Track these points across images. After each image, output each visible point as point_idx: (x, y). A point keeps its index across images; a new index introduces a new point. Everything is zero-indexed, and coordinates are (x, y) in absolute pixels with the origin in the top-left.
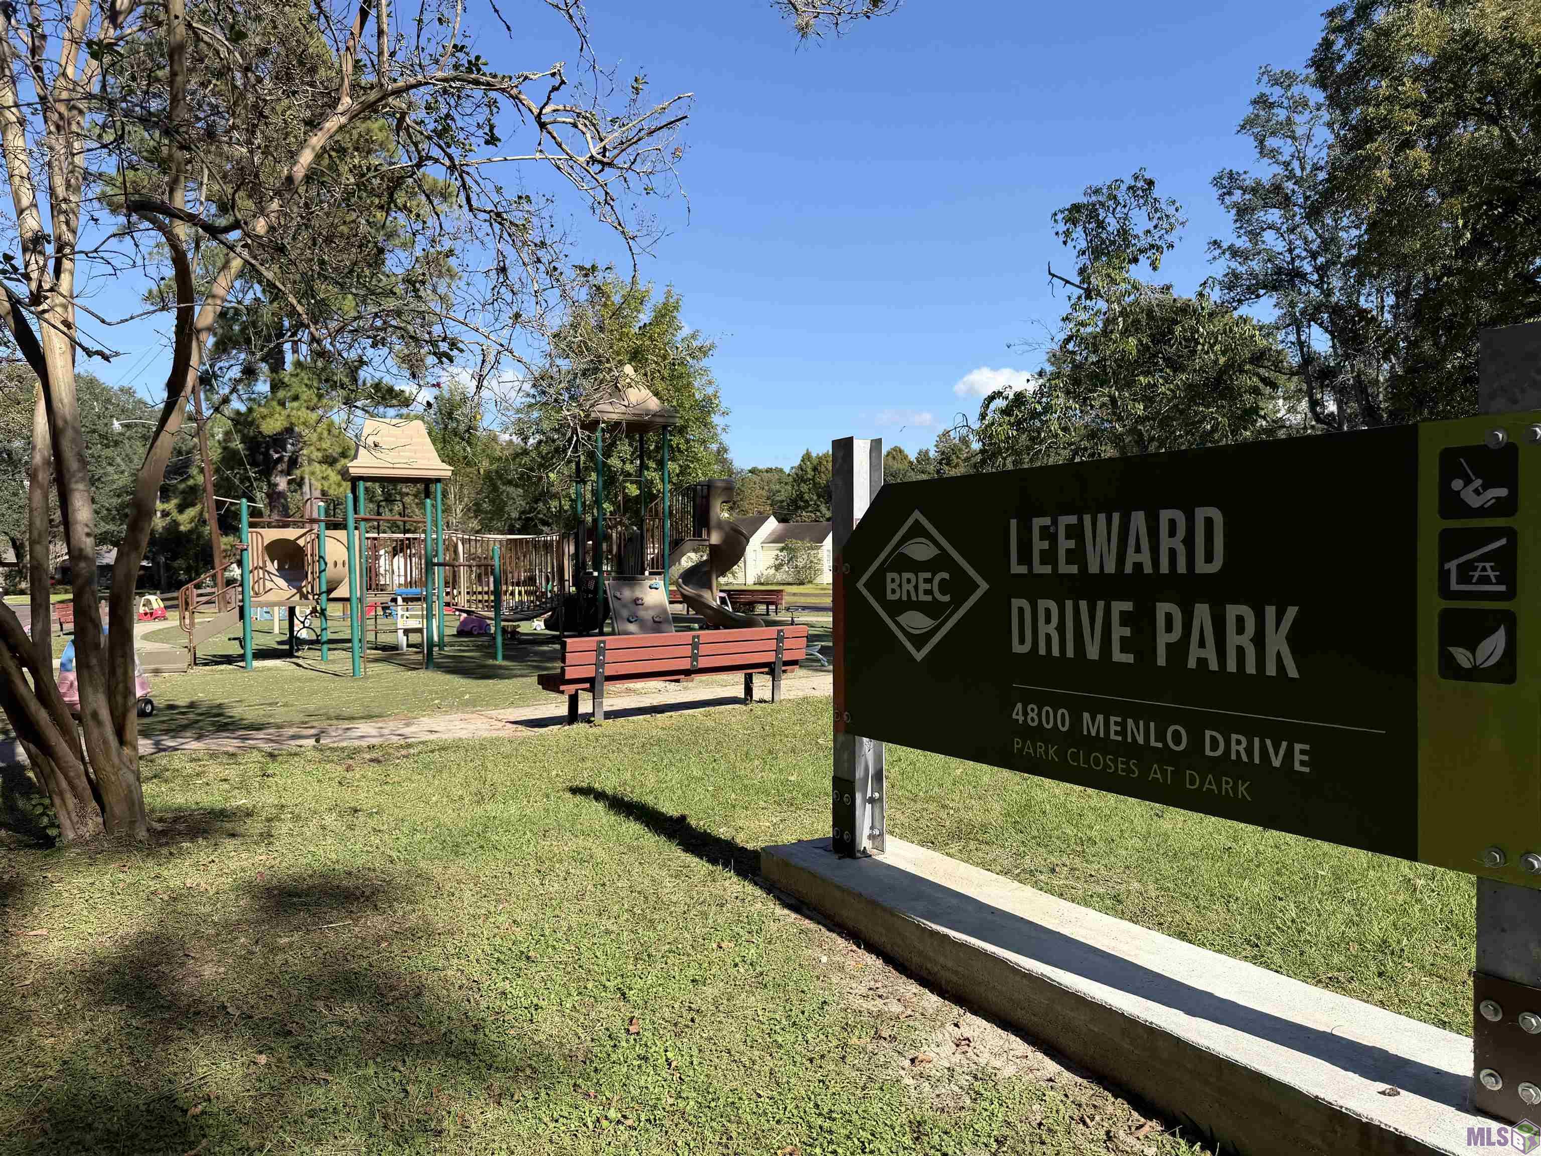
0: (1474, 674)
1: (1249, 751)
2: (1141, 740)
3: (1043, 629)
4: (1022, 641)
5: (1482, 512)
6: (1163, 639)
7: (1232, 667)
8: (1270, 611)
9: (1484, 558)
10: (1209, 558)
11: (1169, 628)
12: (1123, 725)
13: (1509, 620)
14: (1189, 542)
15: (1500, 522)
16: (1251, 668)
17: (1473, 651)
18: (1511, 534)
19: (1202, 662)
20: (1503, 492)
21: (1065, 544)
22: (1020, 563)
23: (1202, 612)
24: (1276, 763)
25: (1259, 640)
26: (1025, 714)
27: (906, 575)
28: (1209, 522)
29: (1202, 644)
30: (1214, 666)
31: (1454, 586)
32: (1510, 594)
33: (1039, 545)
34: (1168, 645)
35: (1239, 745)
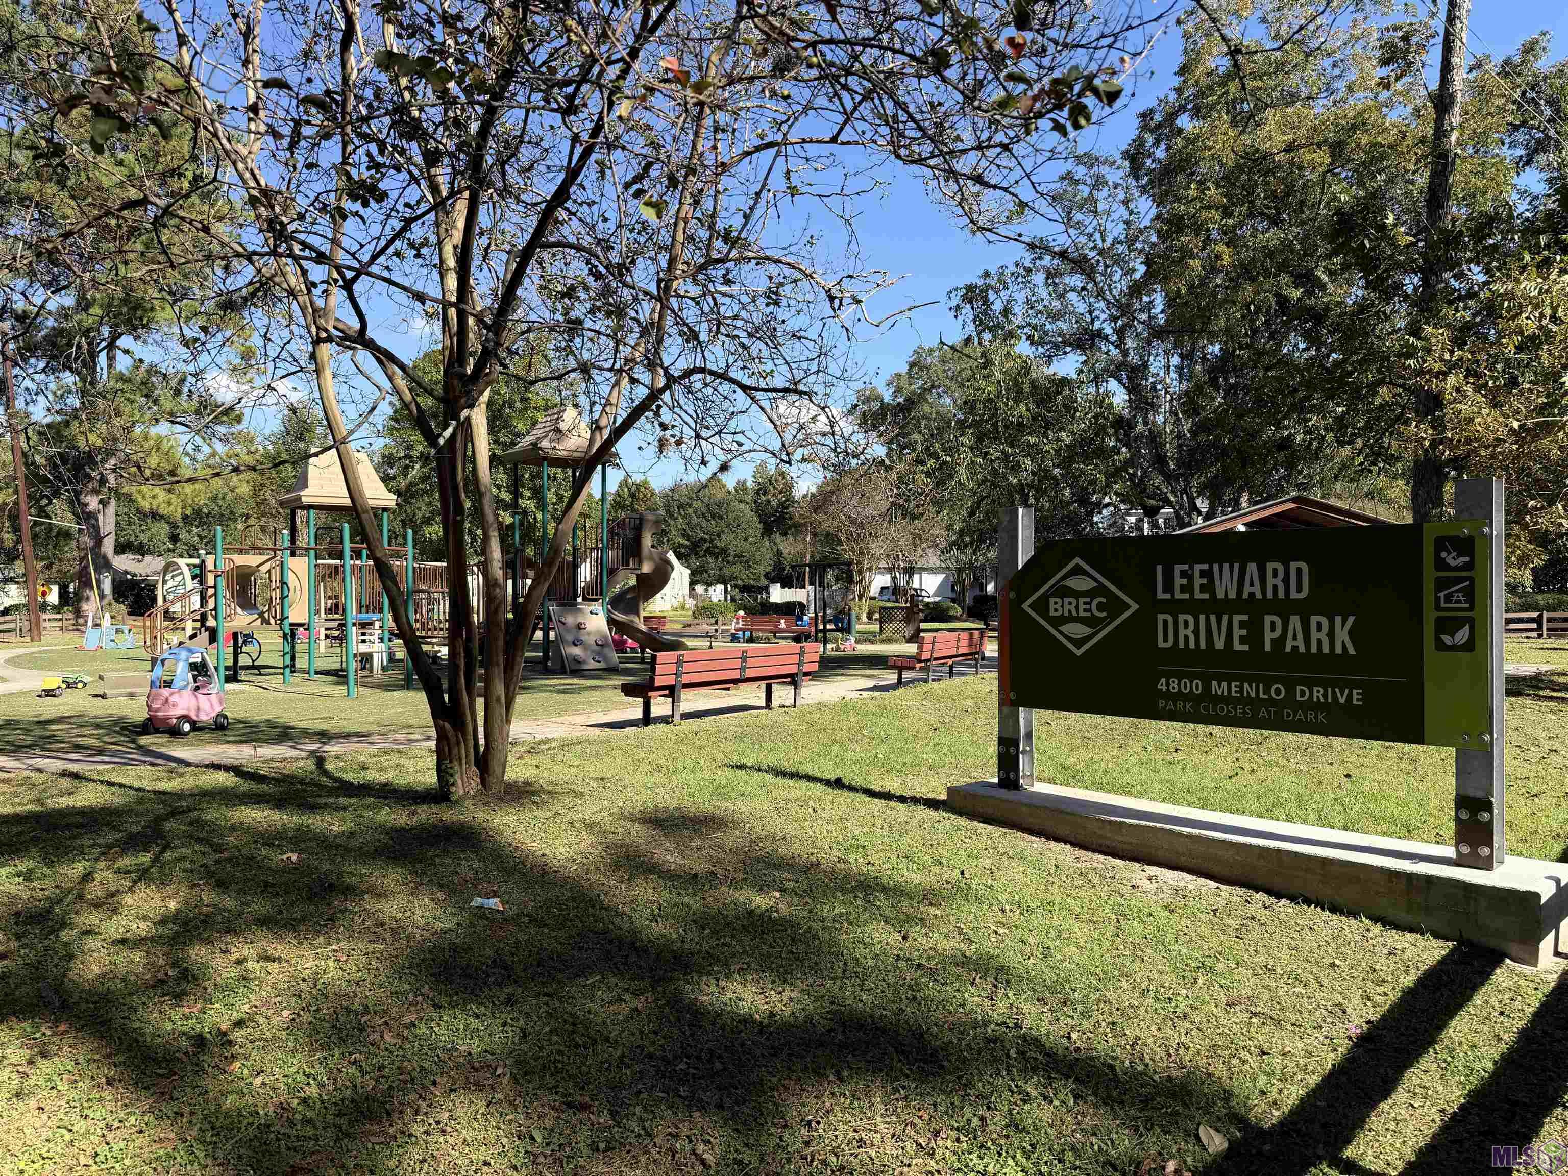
0: (1454, 648)
1: (1325, 696)
2: (1253, 695)
3: (1182, 632)
4: (1166, 640)
5: (1456, 568)
6: (1268, 636)
7: (1314, 650)
8: (1338, 619)
9: (1457, 591)
10: (1299, 590)
11: (1273, 629)
12: (1241, 687)
13: (1471, 622)
14: (1286, 581)
15: (1464, 574)
16: (1326, 650)
17: (1453, 636)
18: (1471, 579)
19: (1295, 648)
20: (1467, 559)
21: (1198, 581)
22: (1164, 591)
23: (1295, 621)
24: (1342, 700)
25: (1331, 635)
26: (1168, 684)
27: (1066, 600)
28: (1299, 570)
29: (1295, 638)
30: (1302, 649)
31: (1443, 605)
32: (1471, 609)
33: (1179, 581)
34: (1272, 640)
35: (1318, 693)
